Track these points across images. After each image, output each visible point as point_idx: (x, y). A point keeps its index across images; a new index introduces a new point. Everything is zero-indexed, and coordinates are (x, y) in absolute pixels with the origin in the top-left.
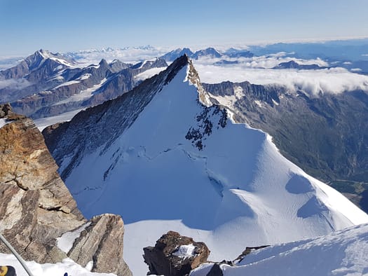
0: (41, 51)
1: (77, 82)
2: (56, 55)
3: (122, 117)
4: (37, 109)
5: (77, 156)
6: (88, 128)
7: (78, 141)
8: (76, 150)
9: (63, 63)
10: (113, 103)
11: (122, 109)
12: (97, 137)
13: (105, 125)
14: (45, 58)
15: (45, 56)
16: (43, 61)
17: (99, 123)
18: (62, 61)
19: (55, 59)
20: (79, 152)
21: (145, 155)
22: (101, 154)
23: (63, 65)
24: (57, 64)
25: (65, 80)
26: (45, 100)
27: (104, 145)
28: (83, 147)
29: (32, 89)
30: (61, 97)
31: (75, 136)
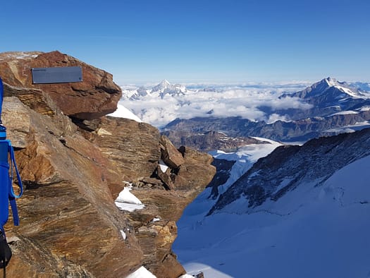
0: (328, 79)
1: (355, 113)
2: (342, 83)
3: (351, 154)
4: (307, 132)
5: (296, 180)
6: (315, 156)
7: (301, 167)
8: (297, 175)
9: (346, 92)
10: (349, 137)
11: (356, 146)
12: (320, 168)
13: (332, 158)
14: (330, 86)
15: (331, 84)
16: (327, 88)
17: (328, 154)
18: (346, 90)
19: (339, 87)
20: (299, 177)
21: (340, 199)
22: (317, 185)
23: (346, 94)
24: (340, 92)
25: (343, 109)
26: (317, 125)
27: (323, 178)
28: (303, 175)
29: (309, 113)
30: (333, 125)
31: (301, 162)
